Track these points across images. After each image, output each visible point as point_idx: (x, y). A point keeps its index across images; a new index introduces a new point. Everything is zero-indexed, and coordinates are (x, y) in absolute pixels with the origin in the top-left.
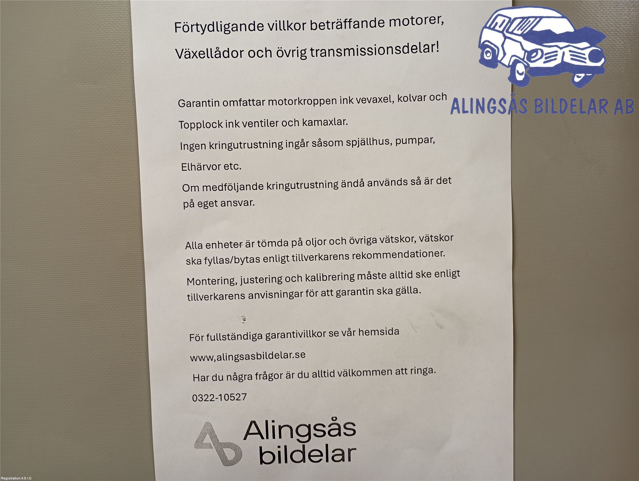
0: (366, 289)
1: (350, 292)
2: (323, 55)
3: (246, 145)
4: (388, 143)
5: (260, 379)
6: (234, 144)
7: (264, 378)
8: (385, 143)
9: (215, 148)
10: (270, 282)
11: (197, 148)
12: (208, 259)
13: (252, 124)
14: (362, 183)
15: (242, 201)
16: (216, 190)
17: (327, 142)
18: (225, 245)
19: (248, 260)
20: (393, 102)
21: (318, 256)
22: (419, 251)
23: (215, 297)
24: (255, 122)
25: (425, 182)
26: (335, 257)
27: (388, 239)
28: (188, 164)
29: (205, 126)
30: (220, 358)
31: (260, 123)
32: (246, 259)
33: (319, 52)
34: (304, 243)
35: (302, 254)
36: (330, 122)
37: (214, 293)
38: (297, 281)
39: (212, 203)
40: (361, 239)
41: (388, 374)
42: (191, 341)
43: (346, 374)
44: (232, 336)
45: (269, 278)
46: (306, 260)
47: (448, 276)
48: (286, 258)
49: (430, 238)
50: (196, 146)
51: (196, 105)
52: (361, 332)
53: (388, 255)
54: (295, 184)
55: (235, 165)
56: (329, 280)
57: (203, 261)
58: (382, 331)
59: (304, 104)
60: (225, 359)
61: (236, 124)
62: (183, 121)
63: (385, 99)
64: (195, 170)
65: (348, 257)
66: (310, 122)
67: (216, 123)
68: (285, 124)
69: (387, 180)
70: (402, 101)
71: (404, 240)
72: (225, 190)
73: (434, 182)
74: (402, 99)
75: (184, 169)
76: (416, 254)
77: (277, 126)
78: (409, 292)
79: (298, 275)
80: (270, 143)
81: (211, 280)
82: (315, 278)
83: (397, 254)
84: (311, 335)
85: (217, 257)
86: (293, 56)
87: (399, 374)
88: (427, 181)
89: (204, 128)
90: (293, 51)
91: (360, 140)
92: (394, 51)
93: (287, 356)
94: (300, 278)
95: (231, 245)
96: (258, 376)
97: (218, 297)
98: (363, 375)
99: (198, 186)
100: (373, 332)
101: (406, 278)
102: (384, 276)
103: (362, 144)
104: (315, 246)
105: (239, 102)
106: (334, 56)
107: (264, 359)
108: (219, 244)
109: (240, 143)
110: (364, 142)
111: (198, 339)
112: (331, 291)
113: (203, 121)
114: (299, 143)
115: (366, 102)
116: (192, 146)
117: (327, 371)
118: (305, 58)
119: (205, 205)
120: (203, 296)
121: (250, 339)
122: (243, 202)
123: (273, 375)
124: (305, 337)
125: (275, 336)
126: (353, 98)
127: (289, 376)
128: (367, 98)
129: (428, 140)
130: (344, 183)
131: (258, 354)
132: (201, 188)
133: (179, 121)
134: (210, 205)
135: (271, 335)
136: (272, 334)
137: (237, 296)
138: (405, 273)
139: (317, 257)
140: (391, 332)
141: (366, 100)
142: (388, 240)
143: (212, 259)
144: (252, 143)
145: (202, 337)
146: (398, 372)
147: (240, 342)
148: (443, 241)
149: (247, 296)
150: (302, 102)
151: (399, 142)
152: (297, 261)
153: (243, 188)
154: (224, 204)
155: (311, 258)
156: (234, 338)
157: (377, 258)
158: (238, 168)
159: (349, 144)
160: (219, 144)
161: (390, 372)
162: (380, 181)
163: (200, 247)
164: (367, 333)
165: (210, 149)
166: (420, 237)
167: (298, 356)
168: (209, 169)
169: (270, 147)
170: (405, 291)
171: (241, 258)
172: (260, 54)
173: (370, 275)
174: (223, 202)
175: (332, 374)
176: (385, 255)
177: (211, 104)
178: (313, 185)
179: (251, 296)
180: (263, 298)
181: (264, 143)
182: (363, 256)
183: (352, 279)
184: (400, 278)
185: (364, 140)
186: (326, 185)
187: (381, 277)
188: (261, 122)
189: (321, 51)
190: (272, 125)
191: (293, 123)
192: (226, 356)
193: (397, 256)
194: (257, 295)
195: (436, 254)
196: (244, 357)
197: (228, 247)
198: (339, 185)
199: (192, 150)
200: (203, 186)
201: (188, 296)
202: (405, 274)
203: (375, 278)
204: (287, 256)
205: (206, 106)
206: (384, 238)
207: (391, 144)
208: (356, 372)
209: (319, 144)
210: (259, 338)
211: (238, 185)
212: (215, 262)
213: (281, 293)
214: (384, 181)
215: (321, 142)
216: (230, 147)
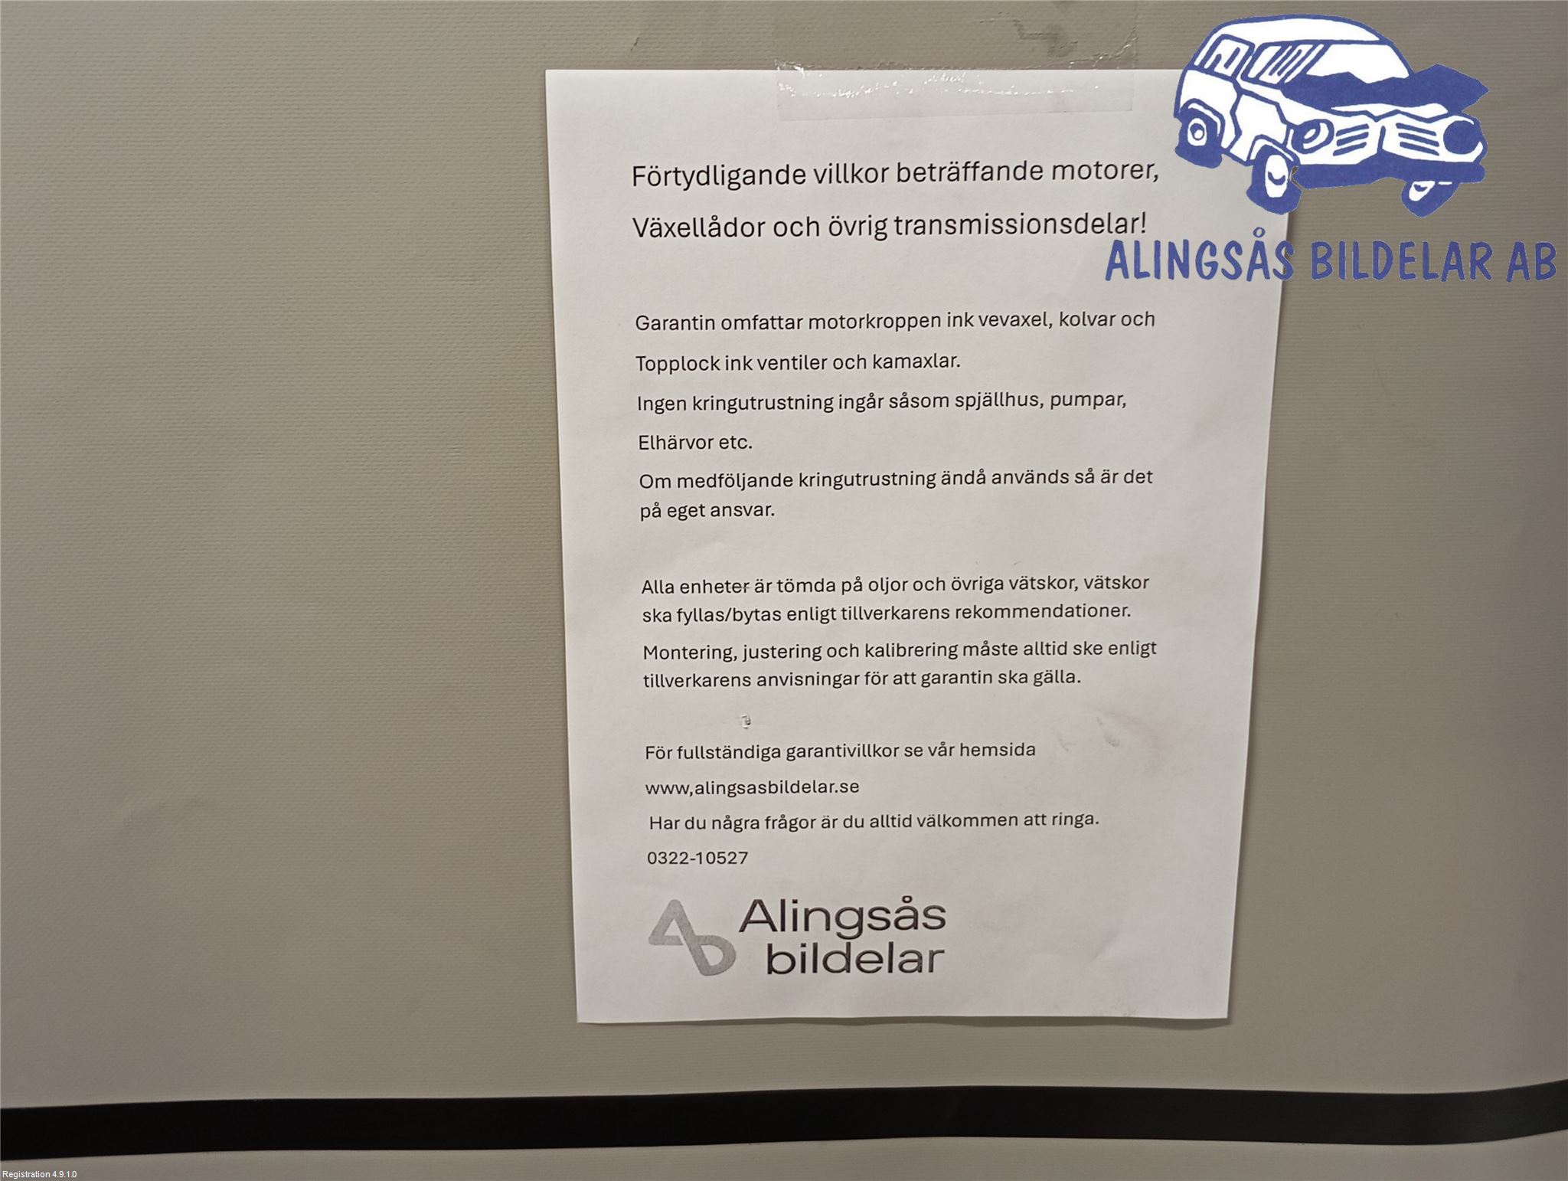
0: (978, 673)
1: (947, 678)
2: (918, 231)
3: (763, 403)
4: (1035, 403)
5: (773, 827)
6: (740, 400)
7: (782, 826)
8: (1031, 404)
9: (702, 407)
10: (798, 656)
11: (670, 407)
12: (685, 613)
13: (776, 363)
14: (981, 477)
15: (751, 507)
16: (704, 485)
17: (918, 399)
18: (716, 588)
19: (760, 616)
20: (1051, 325)
21: (891, 611)
22: (1083, 606)
23: (694, 682)
24: (782, 361)
25: (1102, 479)
26: (923, 614)
27: (1024, 582)
28: (652, 437)
29: (686, 367)
30: (700, 790)
31: (791, 362)
32: (754, 614)
33: (912, 226)
34: (865, 587)
35: (860, 608)
36: (926, 362)
37: (694, 675)
38: (849, 655)
39: (694, 509)
40: (974, 582)
41: (1010, 824)
42: (647, 758)
43: (932, 822)
44: (724, 751)
45: (798, 649)
46: (868, 618)
47: (1133, 653)
48: (830, 613)
49: (1105, 582)
50: (669, 403)
51: (671, 326)
52: (965, 750)
53: (1024, 611)
54: (853, 477)
55: (741, 442)
56: (910, 655)
57: (675, 616)
58: (1004, 749)
59: (878, 327)
60: (710, 790)
61: (745, 365)
62: (644, 357)
63: (1035, 319)
64: (665, 448)
65: (948, 615)
66: (888, 360)
67: (707, 362)
68: (841, 364)
69: (1030, 474)
70: (1067, 325)
71: (1055, 584)
72: (721, 486)
73: (1120, 478)
74: (1068, 320)
75: (644, 446)
76: (1075, 611)
77: (823, 368)
78: (1059, 679)
79: (851, 645)
80: (808, 400)
81: (689, 650)
82: (883, 651)
83: (1041, 610)
84: (872, 753)
85: (700, 609)
86: (860, 234)
87: (1031, 824)
88: (1106, 476)
89: (684, 369)
90: (861, 223)
91: (983, 395)
92: (1059, 227)
93: (824, 788)
94: (854, 650)
95: (727, 586)
96: (770, 823)
97: (701, 682)
98: (965, 825)
99: (669, 479)
100: (987, 750)
101: (1054, 654)
102: (1013, 650)
103: (987, 403)
104: (885, 591)
105: (752, 322)
106: (940, 233)
107: (781, 792)
108: (705, 585)
109: (753, 400)
110: (990, 400)
111: (660, 754)
112: (913, 675)
113: (683, 357)
114: (866, 400)
115: (997, 324)
116: (659, 403)
117: (897, 817)
118: (883, 236)
119: (682, 513)
120: (673, 679)
121: (758, 757)
122: (753, 508)
123: (798, 821)
124: (859, 756)
125: (803, 753)
126: (972, 317)
127: (827, 823)
128: (1001, 317)
129: (1113, 400)
130: (946, 477)
131: (772, 783)
132: (674, 483)
133: (637, 357)
134: (692, 514)
135: (796, 752)
136: (799, 749)
137: (736, 680)
138: (1054, 646)
139: (890, 614)
140: (1019, 751)
141: (997, 320)
142: (1025, 584)
143: (691, 613)
144: (774, 400)
145: (669, 751)
146: (1029, 821)
147: (738, 762)
148: (1129, 588)
149: (754, 681)
150: (874, 322)
151: (1057, 401)
152: (850, 619)
153: (754, 482)
154: (716, 512)
155: (877, 614)
156: (729, 754)
157: (1002, 617)
158: (746, 446)
159: (960, 404)
160: (712, 401)
161: (1013, 820)
162: (1016, 475)
163: (670, 590)
164: (975, 751)
165: (695, 409)
166: (1085, 580)
167: (845, 790)
168: (691, 448)
169: (808, 408)
170: (1051, 678)
171: (745, 612)
172: (797, 229)
173: (988, 647)
174: (716, 509)
175: (907, 822)
176: (1017, 612)
177: (698, 325)
178: (887, 480)
179: (762, 682)
180: (784, 684)
181: (797, 401)
182: (976, 613)
183: (953, 655)
184: (1043, 654)
185: (990, 397)
186: (913, 479)
187: (1007, 652)
188: (794, 360)
189: (916, 223)
190: (814, 366)
191: (856, 363)
192: (713, 786)
193: (1041, 613)
194: (773, 680)
195: (1115, 612)
196: (746, 789)
197: (722, 591)
198: (938, 480)
199: (659, 410)
200: (679, 479)
201: (646, 678)
202: (1052, 647)
203: (996, 653)
204: (833, 611)
205: (689, 329)
206: (1017, 580)
207: (1042, 405)
208: (951, 819)
209: (903, 402)
210: (775, 755)
211: (744, 478)
212: (698, 618)
213: (818, 677)
214: (1023, 475)
215: (907, 399)
216: (732, 407)
